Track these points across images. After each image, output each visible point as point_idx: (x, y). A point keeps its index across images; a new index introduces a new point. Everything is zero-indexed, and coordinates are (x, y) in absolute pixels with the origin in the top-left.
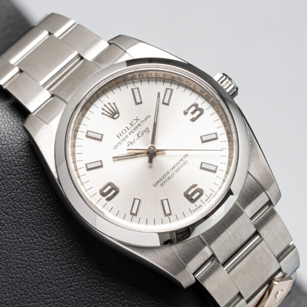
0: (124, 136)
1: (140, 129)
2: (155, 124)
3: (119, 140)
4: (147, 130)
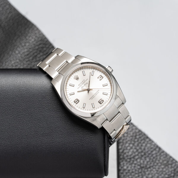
2: (89, 81)
3: (79, 86)
4: (87, 83)
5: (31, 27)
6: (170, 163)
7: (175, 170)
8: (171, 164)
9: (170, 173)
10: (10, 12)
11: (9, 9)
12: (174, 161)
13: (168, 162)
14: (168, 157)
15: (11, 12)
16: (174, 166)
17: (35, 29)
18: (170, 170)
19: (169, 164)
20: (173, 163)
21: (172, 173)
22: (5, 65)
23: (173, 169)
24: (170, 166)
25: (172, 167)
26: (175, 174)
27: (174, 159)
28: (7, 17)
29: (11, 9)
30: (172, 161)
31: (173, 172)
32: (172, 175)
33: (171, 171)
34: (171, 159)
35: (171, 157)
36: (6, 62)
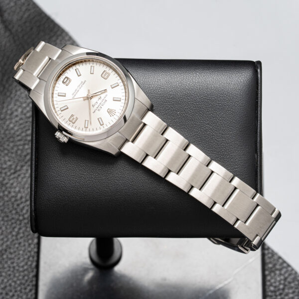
0: (104, 101)
1: (96, 106)
2: (90, 109)
3: (105, 99)
4: (93, 106)
5: (60, 35)
6: (278, 267)
7: (285, 279)
8: (280, 270)
9: (277, 284)
10: (26, 9)
11: (26, 4)
12: (285, 265)
13: (275, 265)
14: (276, 257)
15: (29, 10)
16: (285, 273)
17: (67, 38)
18: (278, 279)
19: (277, 269)
20: (284, 267)
21: (280, 284)
22: (16, 95)
23: (282, 277)
24: (278, 272)
25: (281, 274)
26: (285, 285)
27: (284, 262)
28: (22, 17)
29: (29, 5)
30: (282, 264)
31: (282, 282)
32: (281, 287)
33: (280, 281)
34: (281, 261)
35: (280, 258)
36: (16, 91)
